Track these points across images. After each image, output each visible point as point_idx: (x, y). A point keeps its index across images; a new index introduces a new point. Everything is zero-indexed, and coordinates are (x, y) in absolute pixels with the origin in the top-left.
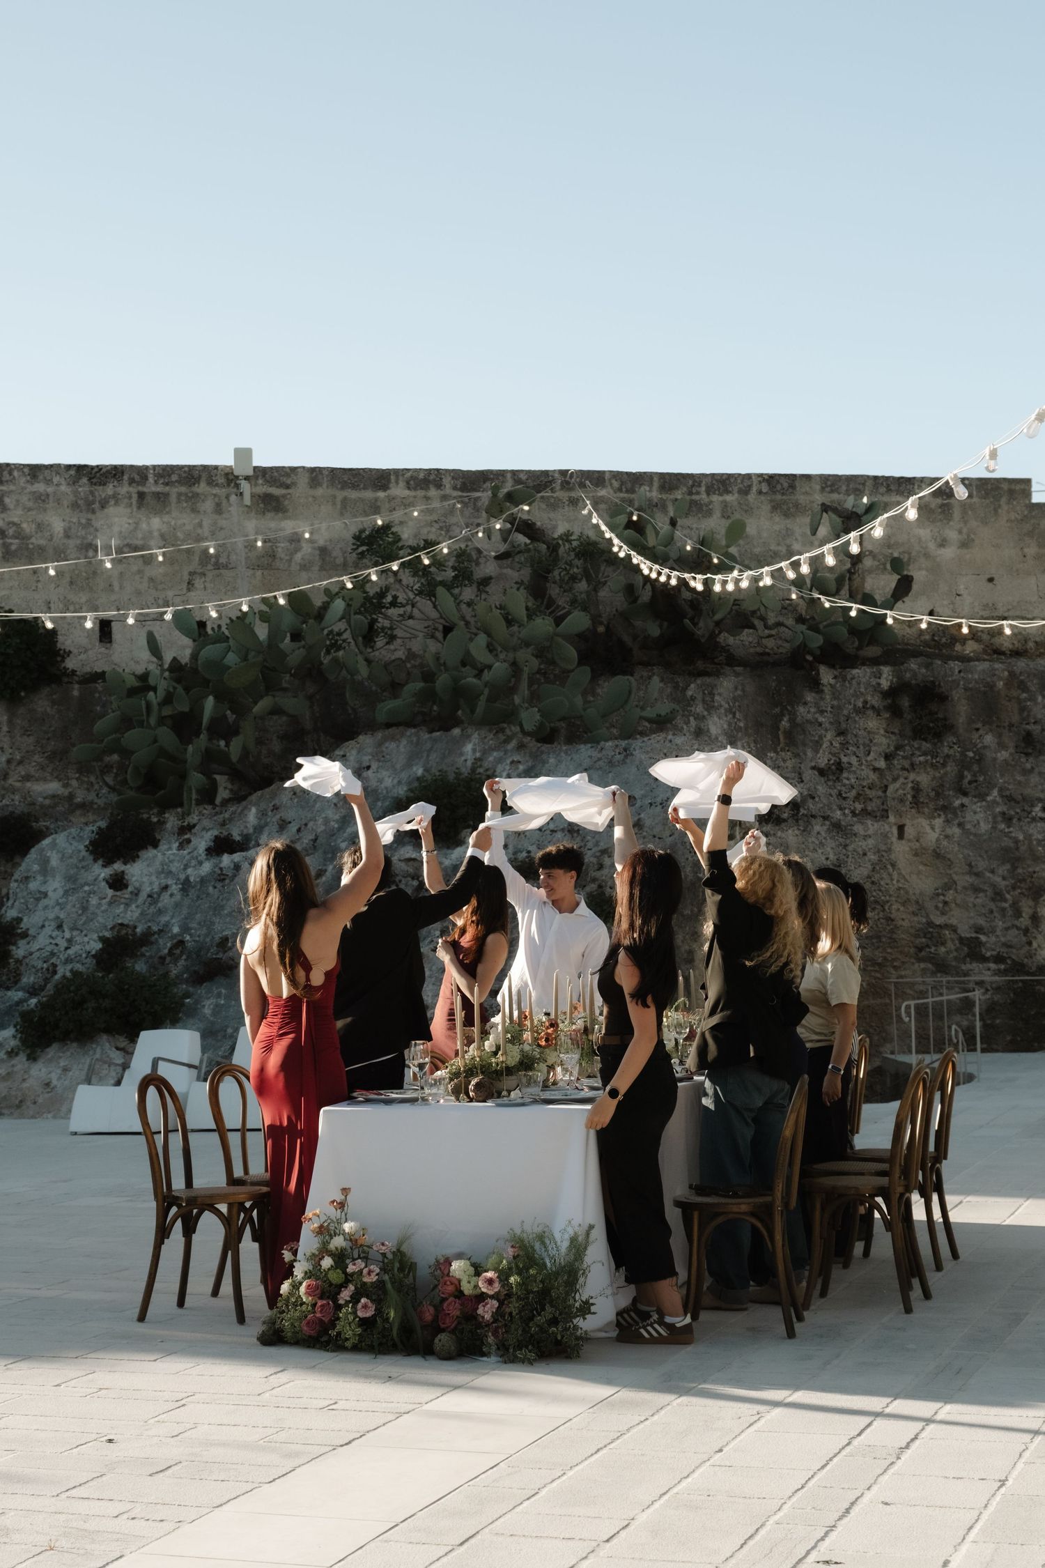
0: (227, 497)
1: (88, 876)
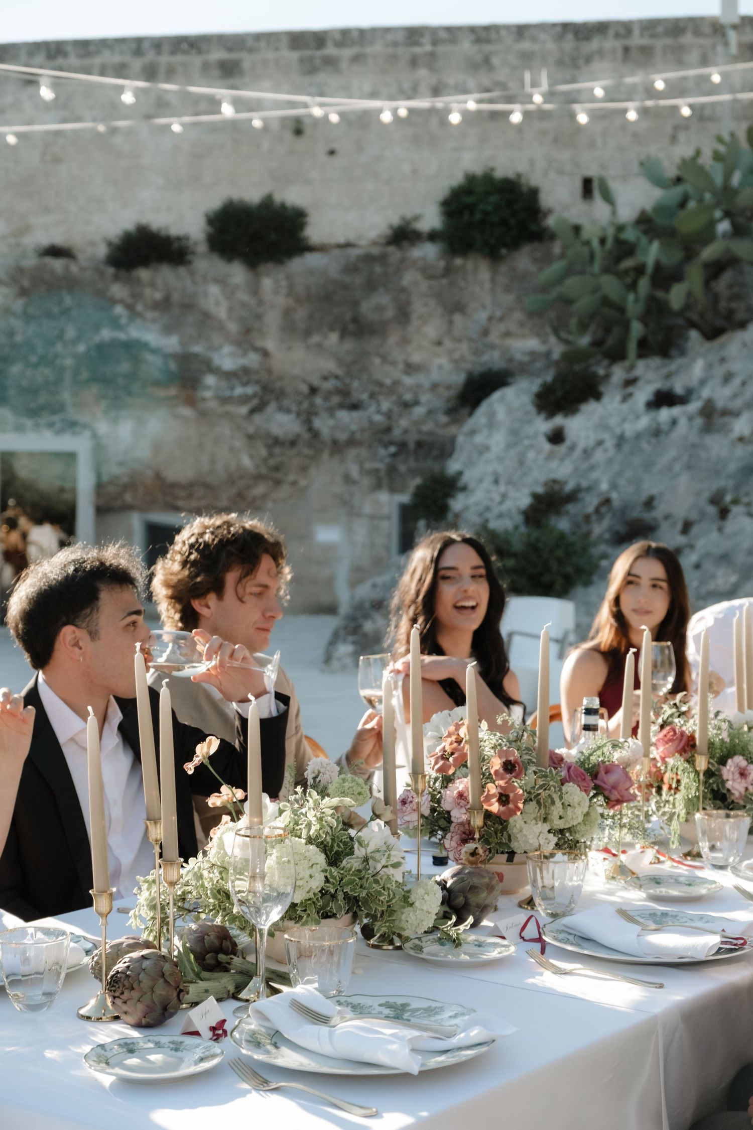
0: (713, 47)
1: (529, 430)
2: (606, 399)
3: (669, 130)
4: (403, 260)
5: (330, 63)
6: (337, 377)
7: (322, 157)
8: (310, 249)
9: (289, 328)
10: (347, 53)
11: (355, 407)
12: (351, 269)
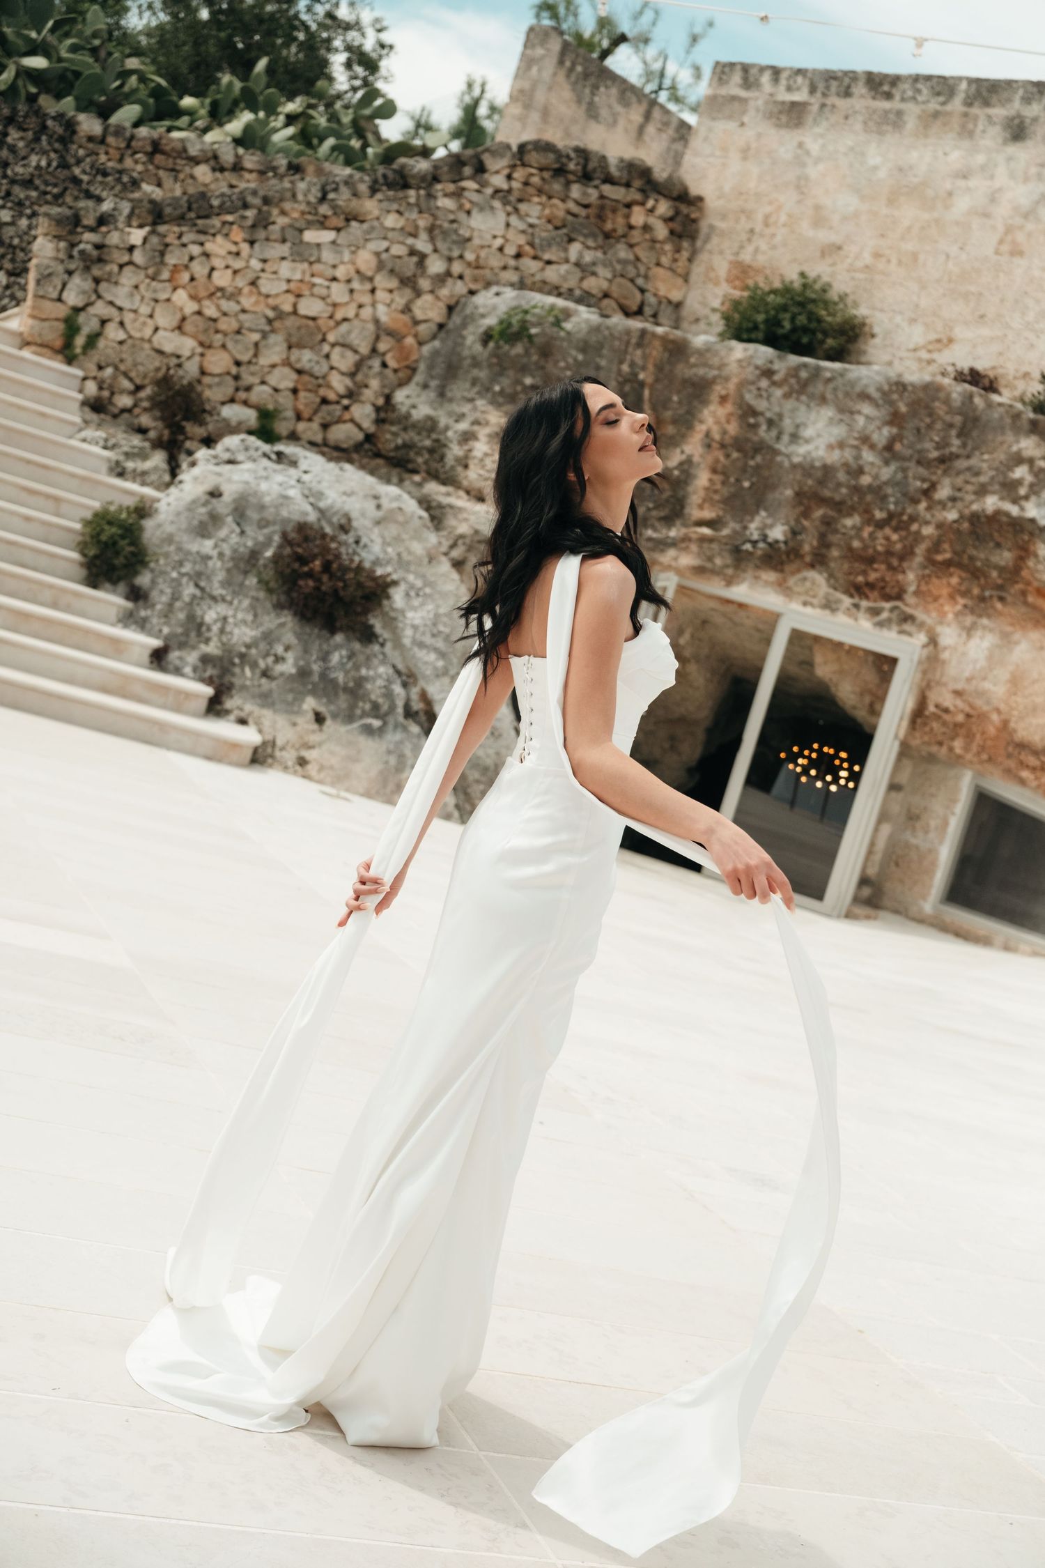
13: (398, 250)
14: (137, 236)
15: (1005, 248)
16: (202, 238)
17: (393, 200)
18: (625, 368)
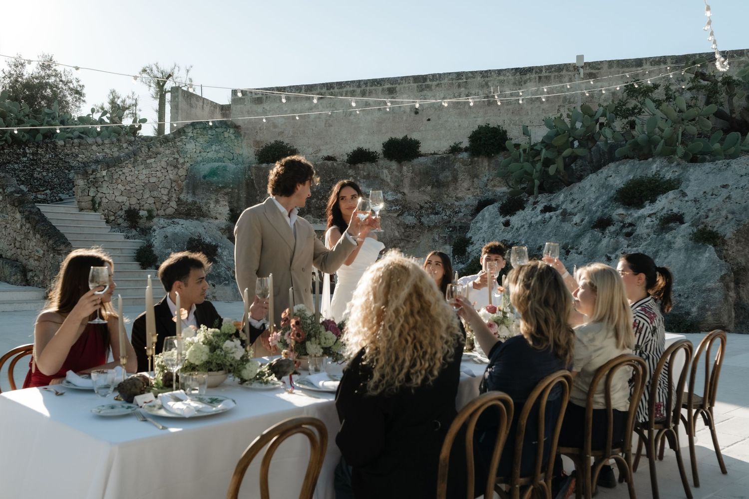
0: (574, 75)
1: (497, 221)
2: (526, 210)
3: (557, 108)
4: (455, 159)
5: (429, 87)
6: (430, 202)
7: (425, 122)
8: (421, 155)
9: (413, 185)
10: (435, 83)
11: (437, 213)
12: (436, 162)
13: (171, 159)
14: (104, 173)
15: (327, 125)
16: (122, 169)
17: (167, 146)
18: (247, 176)
